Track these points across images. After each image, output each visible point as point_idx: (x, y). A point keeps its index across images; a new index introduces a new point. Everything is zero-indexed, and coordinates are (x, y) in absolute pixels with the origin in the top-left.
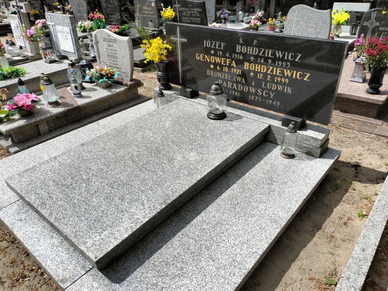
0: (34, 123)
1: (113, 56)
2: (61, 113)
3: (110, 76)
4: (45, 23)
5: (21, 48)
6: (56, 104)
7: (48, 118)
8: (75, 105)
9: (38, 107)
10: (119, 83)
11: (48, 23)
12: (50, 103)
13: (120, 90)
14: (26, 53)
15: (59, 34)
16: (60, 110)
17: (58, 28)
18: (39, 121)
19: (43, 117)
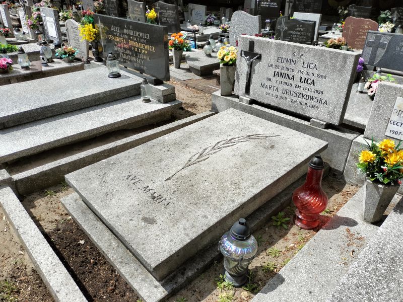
0: (7, 77)
1: (77, 40)
2: (27, 74)
3: (72, 54)
4: (39, 14)
5: (24, 33)
6: (27, 68)
7: (18, 76)
8: (40, 70)
9: (14, 69)
10: (79, 60)
11: (42, 14)
12: (23, 67)
13: (78, 64)
14: (28, 38)
15: (48, 23)
16: (28, 72)
17: (47, 18)
18: (10, 77)
19: (13, 75)
